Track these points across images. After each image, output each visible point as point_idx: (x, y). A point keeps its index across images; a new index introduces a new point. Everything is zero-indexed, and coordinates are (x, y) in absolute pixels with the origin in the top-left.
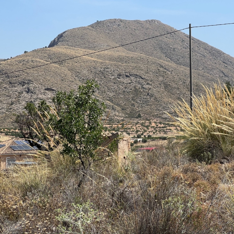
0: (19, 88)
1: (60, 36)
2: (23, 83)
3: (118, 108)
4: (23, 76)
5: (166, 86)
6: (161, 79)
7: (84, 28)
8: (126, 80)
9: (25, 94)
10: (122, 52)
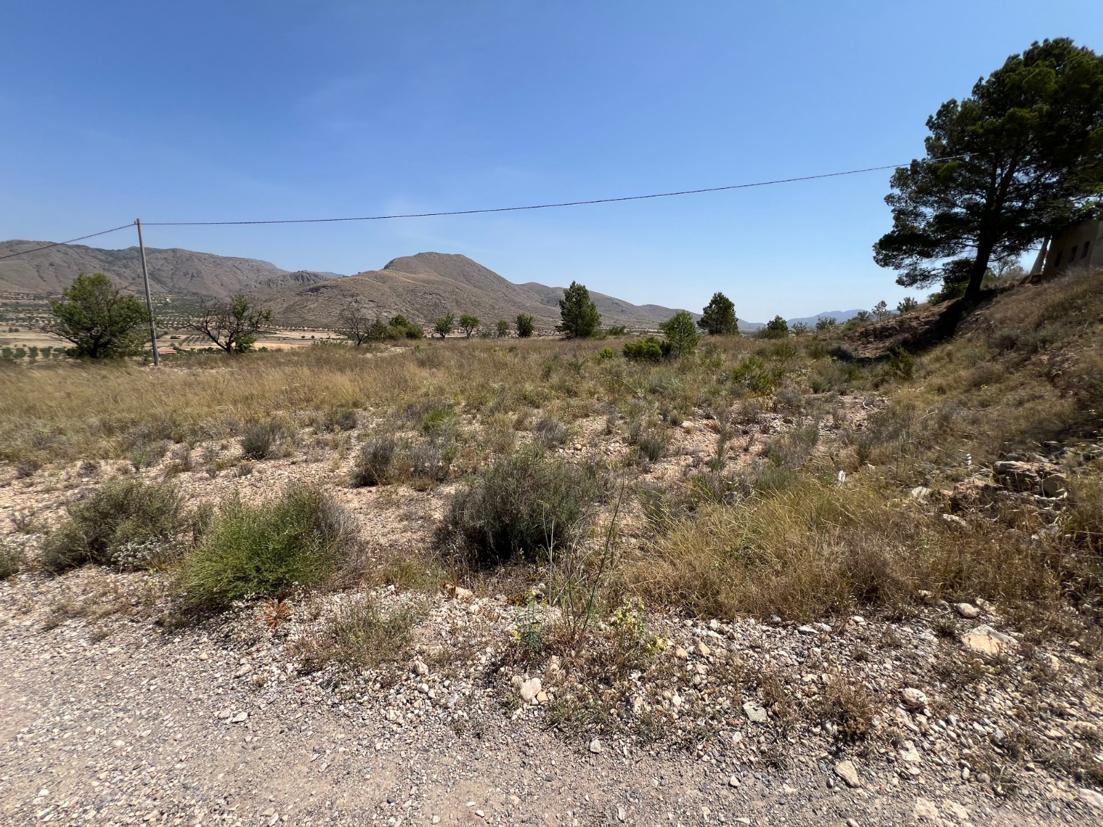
0: (350, 299)
1: (392, 262)
2: (352, 296)
3: (421, 316)
4: (354, 290)
5: (457, 302)
6: (454, 297)
8: (430, 297)
9: (354, 303)
10: (434, 276)
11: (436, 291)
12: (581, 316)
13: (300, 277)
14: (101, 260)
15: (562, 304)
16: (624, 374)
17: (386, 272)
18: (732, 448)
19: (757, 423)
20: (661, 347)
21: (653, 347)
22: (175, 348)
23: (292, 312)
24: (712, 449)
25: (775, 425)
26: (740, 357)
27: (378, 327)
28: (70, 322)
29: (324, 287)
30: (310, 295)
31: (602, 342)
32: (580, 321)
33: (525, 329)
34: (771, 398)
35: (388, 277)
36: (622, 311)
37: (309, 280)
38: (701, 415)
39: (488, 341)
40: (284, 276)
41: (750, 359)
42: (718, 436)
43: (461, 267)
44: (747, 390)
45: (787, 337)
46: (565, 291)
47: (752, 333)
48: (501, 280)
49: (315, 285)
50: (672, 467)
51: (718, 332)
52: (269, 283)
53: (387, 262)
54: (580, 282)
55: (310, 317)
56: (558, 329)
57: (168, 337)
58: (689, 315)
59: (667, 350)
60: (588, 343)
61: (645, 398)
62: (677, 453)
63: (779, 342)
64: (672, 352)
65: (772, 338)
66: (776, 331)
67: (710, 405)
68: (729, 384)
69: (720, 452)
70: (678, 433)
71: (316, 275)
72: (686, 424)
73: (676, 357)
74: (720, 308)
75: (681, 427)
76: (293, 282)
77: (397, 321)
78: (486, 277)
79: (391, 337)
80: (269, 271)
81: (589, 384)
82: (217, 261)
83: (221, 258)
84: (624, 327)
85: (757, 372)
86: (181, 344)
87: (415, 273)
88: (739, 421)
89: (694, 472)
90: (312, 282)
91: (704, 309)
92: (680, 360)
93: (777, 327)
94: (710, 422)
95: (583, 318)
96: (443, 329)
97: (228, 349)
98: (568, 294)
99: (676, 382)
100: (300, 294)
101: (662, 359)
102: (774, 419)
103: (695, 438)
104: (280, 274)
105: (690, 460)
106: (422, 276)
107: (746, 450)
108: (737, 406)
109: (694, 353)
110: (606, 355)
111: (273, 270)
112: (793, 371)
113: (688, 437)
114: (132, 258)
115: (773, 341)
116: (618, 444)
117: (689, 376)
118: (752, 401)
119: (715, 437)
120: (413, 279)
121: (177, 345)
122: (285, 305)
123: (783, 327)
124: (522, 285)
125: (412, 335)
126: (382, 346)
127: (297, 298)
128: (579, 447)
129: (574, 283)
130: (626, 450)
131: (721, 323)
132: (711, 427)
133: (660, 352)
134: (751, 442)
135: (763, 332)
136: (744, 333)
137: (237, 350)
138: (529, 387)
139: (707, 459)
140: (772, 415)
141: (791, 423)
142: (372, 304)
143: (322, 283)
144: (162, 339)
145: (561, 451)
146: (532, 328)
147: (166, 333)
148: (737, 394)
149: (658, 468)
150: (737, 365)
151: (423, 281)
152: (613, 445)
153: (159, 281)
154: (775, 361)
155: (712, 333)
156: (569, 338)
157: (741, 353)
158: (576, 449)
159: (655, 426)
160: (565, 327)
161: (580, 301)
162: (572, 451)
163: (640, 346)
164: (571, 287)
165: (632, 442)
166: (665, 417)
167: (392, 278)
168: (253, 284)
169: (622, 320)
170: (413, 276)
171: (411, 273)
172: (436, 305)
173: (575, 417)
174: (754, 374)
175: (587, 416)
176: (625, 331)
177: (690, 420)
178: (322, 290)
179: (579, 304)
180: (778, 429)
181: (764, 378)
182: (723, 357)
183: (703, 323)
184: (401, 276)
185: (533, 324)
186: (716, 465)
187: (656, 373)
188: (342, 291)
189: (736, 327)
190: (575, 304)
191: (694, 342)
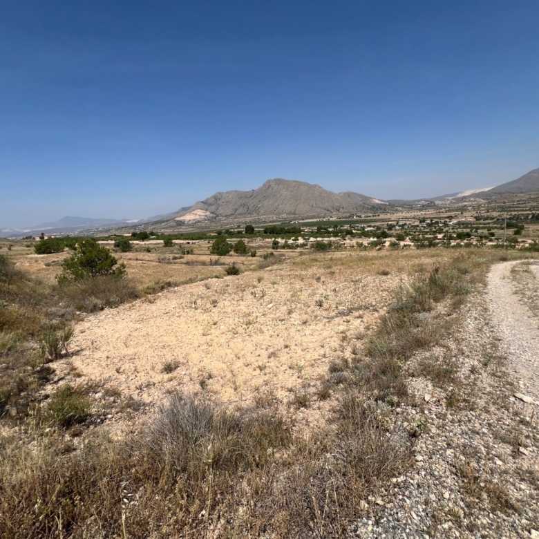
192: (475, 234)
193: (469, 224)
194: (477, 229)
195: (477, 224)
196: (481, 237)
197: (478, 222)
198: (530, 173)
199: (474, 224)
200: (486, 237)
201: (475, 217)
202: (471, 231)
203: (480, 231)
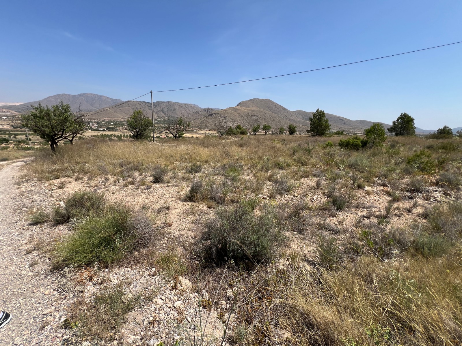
0: (223, 118)
1: (240, 103)
2: (224, 117)
3: (249, 125)
4: (225, 115)
5: (265, 119)
6: (263, 117)
7: (247, 101)
8: (253, 117)
9: (224, 120)
10: (256, 109)
11: (256, 115)
12: (320, 125)
13: (206, 110)
14: (149, 106)
15: (311, 120)
16: (337, 155)
17: (237, 107)
18: (398, 208)
19: (421, 192)
20: (362, 142)
21: (356, 141)
22: (166, 136)
23: (203, 123)
24: (382, 207)
25: (436, 196)
26: (414, 149)
27: (230, 129)
28: (131, 126)
29: (214, 114)
30: (210, 117)
31: (329, 138)
32: (319, 128)
33: (292, 131)
34: (434, 176)
35: (238, 109)
36: (344, 123)
37: (209, 111)
38: (379, 184)
39: (274, 136)
40: (201, 110)
41: (421, 151)
42: (389, 198)
43: (268, 104)
44: (416, 170)
45: (451, 138)
46: (313, 113)
47: (425, 136)
48: (285, 109)
49: (211, 113)
50: (352, 215)
51: (402, 134)
52: (196, 112)
53: (238, 103)
54: (321, 109)
55: (209, 125)
56: (308, 131)
57: (165, 132)
58: (381, 125)
59: (364, 144)
60: (322, 139)
61: (344, 170)
62: (357, 207)
63: (446, 141)
64: (368, 145)
65: (440, 139)
66: (443, 135)
67: (386, 178)
68: (403, 166)
69: (388, 210)
70: (361, 194)
71: (212, 109)
72: (367, 188)
73: (371, 147)
74: (404, 122)
75: (364, 190)
76: (204, 112)
77: (238, 127)
78: (278, 108)
79: (234, 134)
80: (196, 108)
81: (314, 160)
82: (181, 105)
83: (182, 104)
84: (344, 131)
85: (425, 159)
86: (168, 135)
87: (248, 107)
88: (407, 189)
89: (366, 221)
90: (210, 112)
91: (393, 122)
92: (372, 150)
93: (445, 132)
94: (385, 188)
95: (321, 126)
96: (255, 130)
97: (175, 137)
98: (315, 115)
99: (366, 162)
100: (206, 117)
101: (360, 149)
102: (436, 191)
103: (372, 198)
104: (200, 109)
105: (365, 212)
106: (251, 108)
107: (409, 211)
108: (407, 180)
109: (382, 146)
110: (329, 145)
111: (198, 108)
112: (454, 160)
113: (368, 197)
114: (157, 105)
115: (440, 140)
116: (320, 196)
117: (376, 159)
118: (419, 177)
119: (386, 198)
120: (248, 110)
121: (167, 135)
122: (201, 121)
123: (448, 132)
124: (294, 111)
125: (243, 133)
126: (230, 137)
127: (205, 118)
128: (296, 195)
129: (318, 110)
130: (324, 200)
131: (404, 129)
132: (386, 192)
133: (361, 144)
134: (415, 206)
135: (434, 134)
136: (419, 135)
137: (177, 137)
138: (281, 159)
139: (378, 213)
140: (435, 188)
141: (450, 195)
142: (231, 120)
143: (214, 112)
144: (163, 133)
145: (286, 196)
146: (295, 131)
147: (164, 131)
148: (408, 172)
149: (341, 215)
150: (411, 154)
151: (251, 111)
152: (316, 196)
153: (164, 113)
154: (441, 153)
155: (397, 135)
156: (313, 136)
157: (415, 147)
158: (294, 196)
159: (346, 187)
160: (312, 130)
161: (320, 118)
162: (292, 197)
163: (349, 141)
164: (317, 111)
165: (329, 195)
166: (354, 182)
167: (239, 110)
168: (191, 113)
169: (344, 127)
170: (247, 108)
171: (247, 107)
172: (256, 121)
173: (301, 177)
174: (423, 160)
175: (307, 177)
176: (345, 133)
177: (371, 186)
178: (214, 115)
179: (319, 120)
180: (438, 199)
181: (431, 163)
182: (402, 149)
183: (392, 129)
184: (243, 109)
185: (296, 129)
186: (383, 218)
187: (355, 156)
188: (220, 115)
189: (414, 132)
190: (317, 120)
191: (383, 140)
192: (14, 139)
193: (7, 131)
194: (15, 135)
195: (15, 131)
196: (19, 142)
197: (16, 129)
198: (49, 97)
199: (12, 131)
200: (24, 142)
201: (12, 126)
202: (10, 137)
203: (18, 137)
